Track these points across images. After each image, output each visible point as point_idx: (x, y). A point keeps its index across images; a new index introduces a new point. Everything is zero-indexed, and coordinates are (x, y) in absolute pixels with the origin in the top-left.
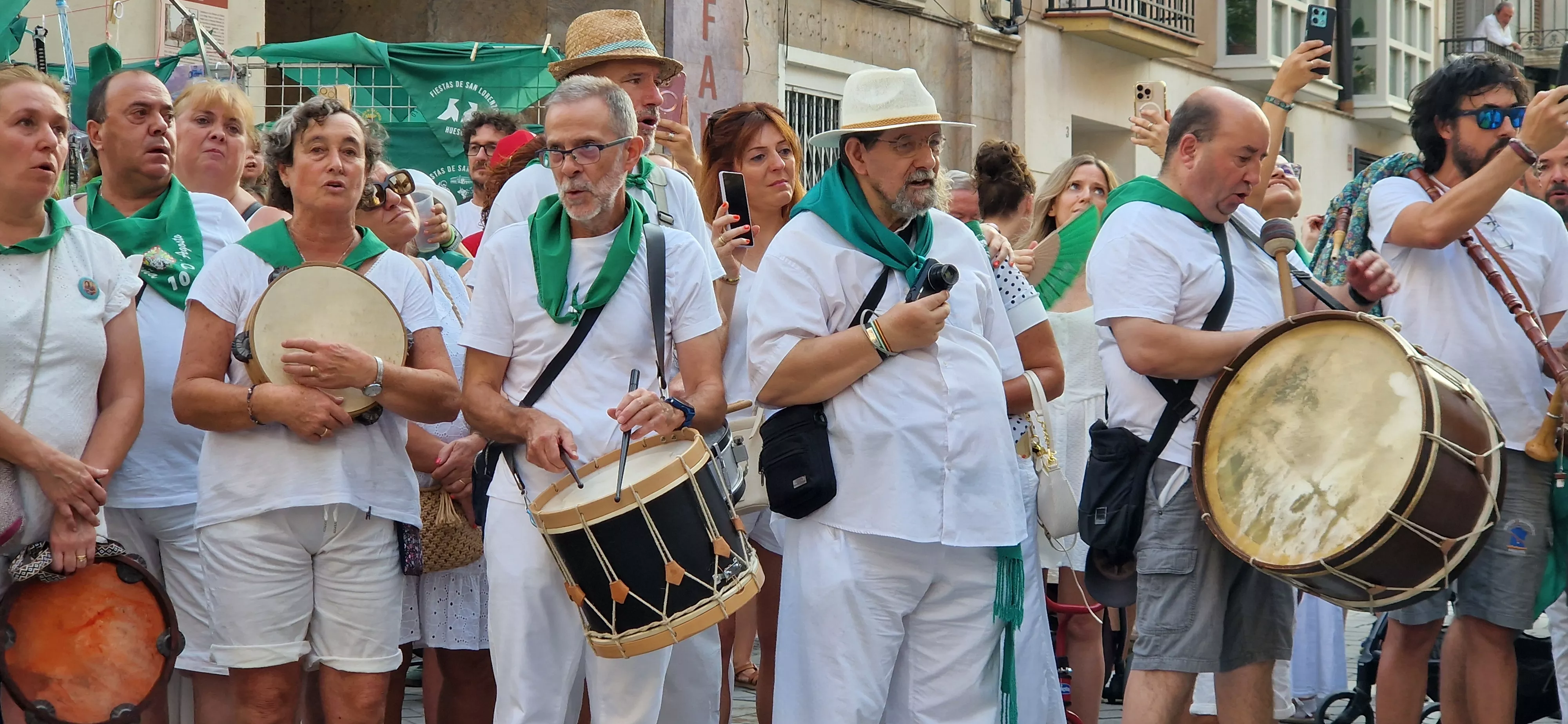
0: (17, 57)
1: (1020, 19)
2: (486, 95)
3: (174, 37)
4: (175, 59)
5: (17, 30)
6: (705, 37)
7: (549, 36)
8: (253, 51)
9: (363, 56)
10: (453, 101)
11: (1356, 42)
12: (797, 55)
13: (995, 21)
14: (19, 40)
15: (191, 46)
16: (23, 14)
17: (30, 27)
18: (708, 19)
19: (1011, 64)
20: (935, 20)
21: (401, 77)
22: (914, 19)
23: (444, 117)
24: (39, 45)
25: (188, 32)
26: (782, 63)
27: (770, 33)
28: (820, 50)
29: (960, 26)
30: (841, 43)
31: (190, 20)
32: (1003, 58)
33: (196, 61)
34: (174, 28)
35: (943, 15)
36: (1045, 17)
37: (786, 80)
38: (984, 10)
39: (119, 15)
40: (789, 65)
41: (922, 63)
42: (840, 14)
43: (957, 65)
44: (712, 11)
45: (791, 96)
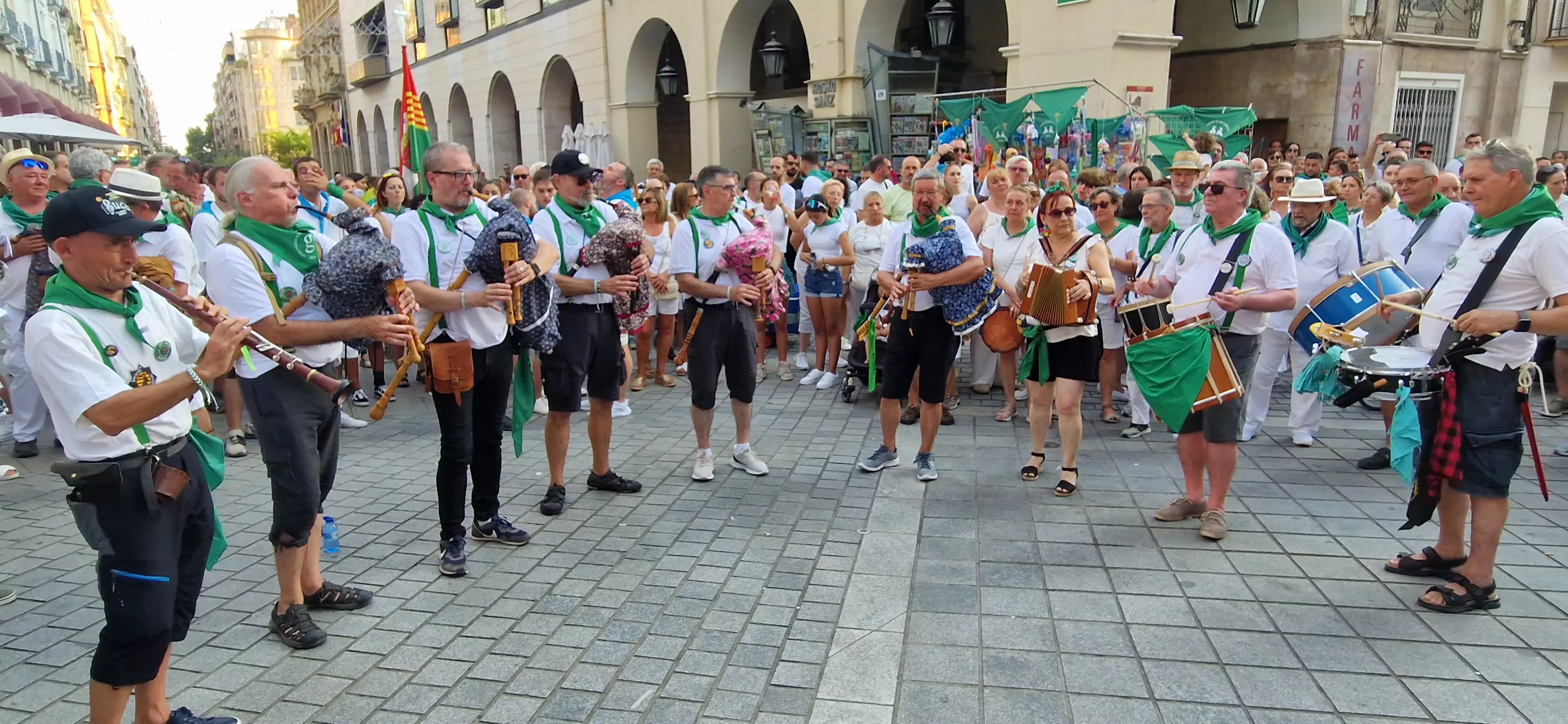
1: (1529, 44)
6: (1358, 74)
12: (1404, 74)
13: (1515, 47)
18: (1359, 67)
19: (1522, 64)
20: (1482, 51)
22: (1471, 53)
26: (1397, 78)
27: (1392, 68)
28: (1418, 70)
29: (1496, 51)
30: (1429, 67)
32: (1518, 62)
35: (1487, 48)
36: (1546, 41)
37: (1398, 85)
38: (1509, 42)
40: (1401, 79)
41: (1472, 69)
42: (1431, 55)
43: (1491, 69)
44: (1362, 64)
45: (1401, 91)
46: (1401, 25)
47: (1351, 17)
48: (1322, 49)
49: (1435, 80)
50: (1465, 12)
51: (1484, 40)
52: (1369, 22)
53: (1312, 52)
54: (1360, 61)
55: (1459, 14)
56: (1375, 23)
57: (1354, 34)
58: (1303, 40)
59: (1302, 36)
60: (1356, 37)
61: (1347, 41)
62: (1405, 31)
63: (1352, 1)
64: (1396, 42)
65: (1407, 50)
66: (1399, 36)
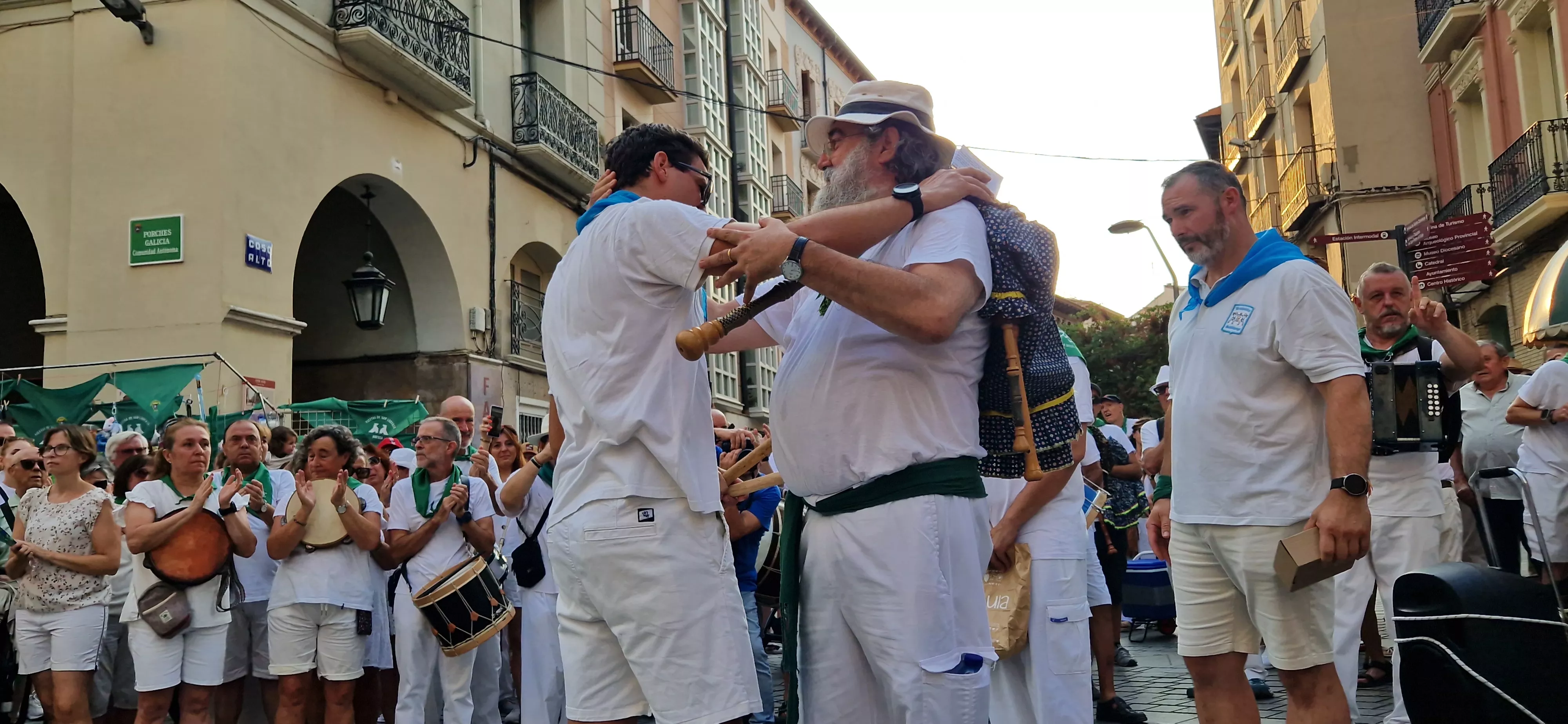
0: (179, 412)
2: (390, 421)
3: (250, 401)
4: (252, 411)
5: (178, 401)
6: (485, 394)
7: (418, 396)
8: (287, 407)
9: (336, 406)
10: (376, 425)
11: (749, 387)
12: (524, 400)
14: (179, 405)
15: (259, 405)
16: (182, 394)
17: (184, 400)
18: (485, 386)
21: (353, 415)
23: (371, 431)
24: (189, 408)
25: (257, 399)
26: (517, 403)
27: (513, 391)
28: (533, 398)
31: (258, 394)
33: (261, 412)
34: (250, 398)
37: (519, 410)
39: (226, 393)
40: (521, 404)
44: (488, 383)
45: (522, 417)
46: (514, 347)
47: (472, 331)
48: (445, 363)
52: (488, 338)
53: (433, 366)
54: (486, 379)
56: (494, 340)
57: (476, 350)
58: (423, 353)
59: (422, 348)
60: (478, 353)
61: (471, 355)
62: (518, 353)
63: (472, 312)
64: (512, 364)
65: (522, 374)
66: (514, 358)
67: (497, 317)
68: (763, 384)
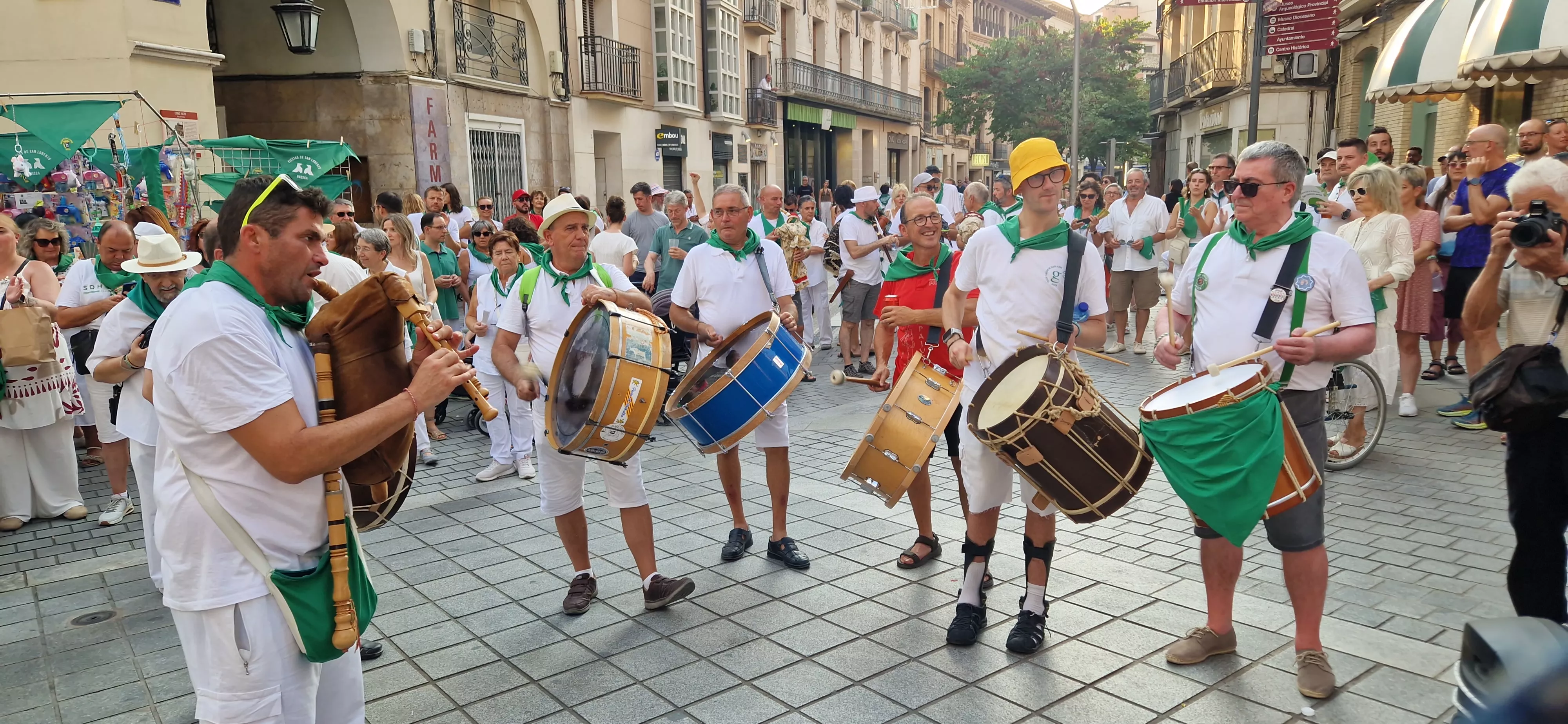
1: (569, 95)
6: (429, 113)
11: (711, 92)
12: (473, 116)
13: (559, 97)
18: (429, 106)
19: (567, 113)
20: (534, 98)
22: (526, 99)
26: (466, 120)
27: (460, 108)
28: (483, 113)
29: (545, 99)
30: (493, 110)
32: (564, 111)
35: (537, 95)
36: (581, 93)
37: (469, 126)
38: (554, 92)
40: (470, 120)
41: (529, 115)
42: (491, 98)
43: (544, 114)
44: (432, 102)
45: (472, 132)
46: (460, 66)
47: (411, 52)
48: (388, 83)
49: (500, 123)
50: (514, 59)
51: (534, 87)
52: (430, 59)
53: (378, 86)
54: (429, 99)
55: (509, 61)
56: (435, 61)
57: (417, 71)
58: (367, 73)
59: (365, 68)
60: (420, 74)
61: (411, 77)
62: (465, 73)
63: (410, 34)
64: (459, 82)
65: (470, 91)
66: (460, 77)
67: (438, 37)
68: (725, 90)
